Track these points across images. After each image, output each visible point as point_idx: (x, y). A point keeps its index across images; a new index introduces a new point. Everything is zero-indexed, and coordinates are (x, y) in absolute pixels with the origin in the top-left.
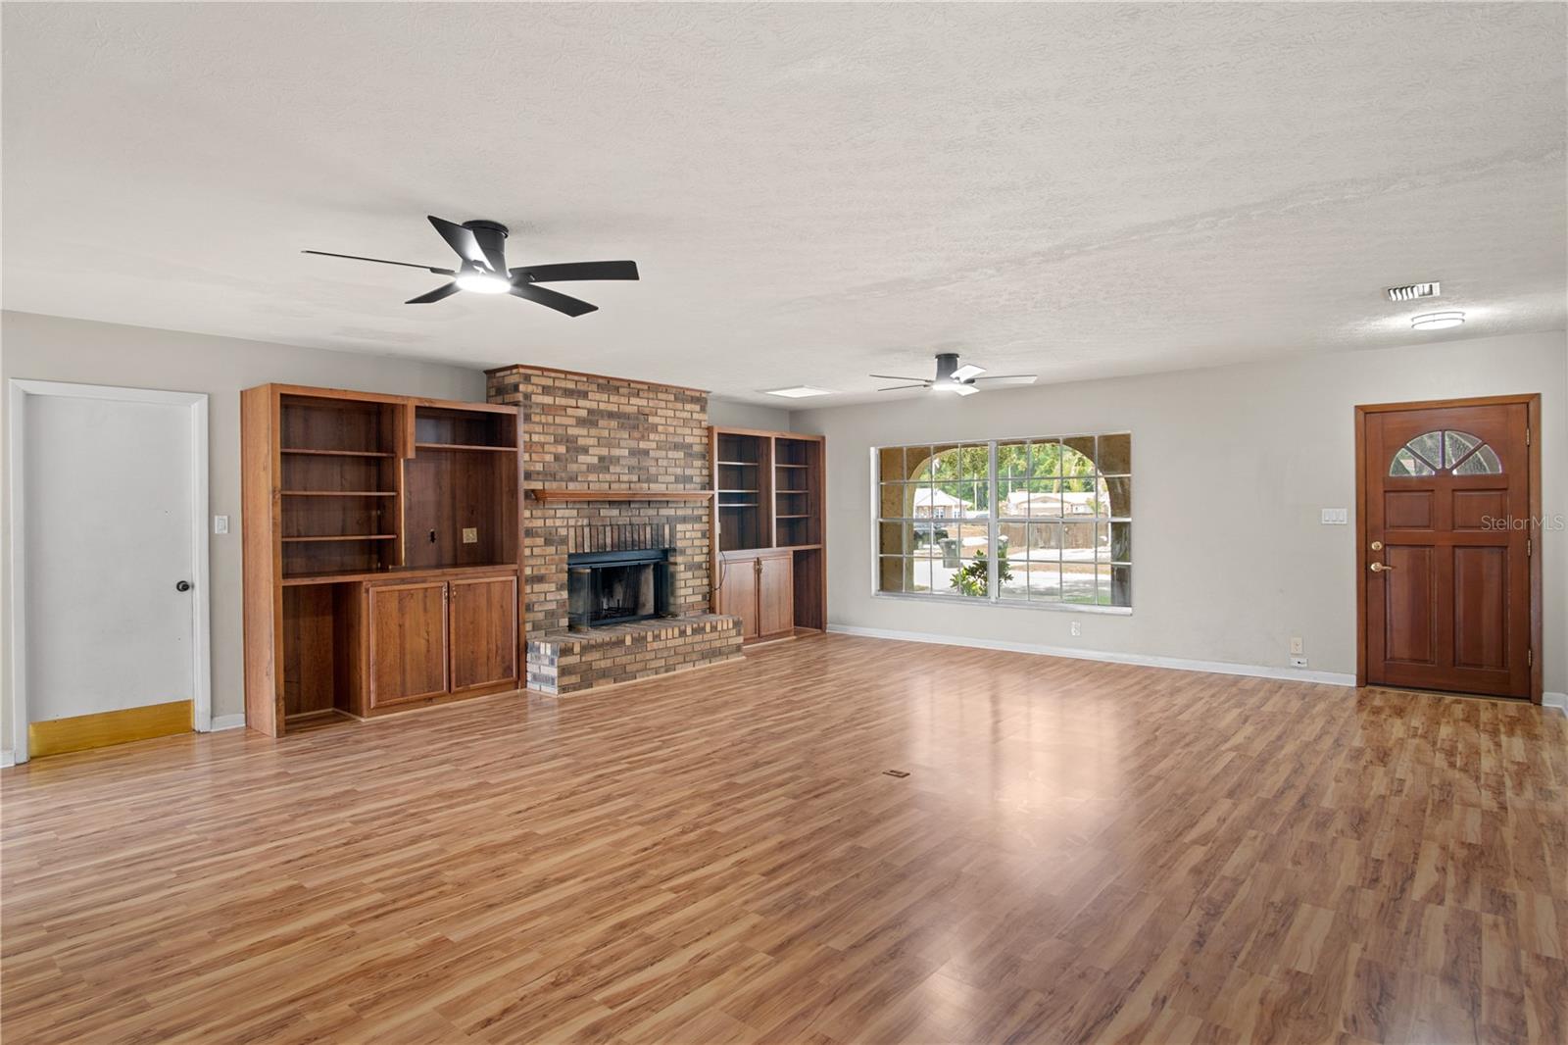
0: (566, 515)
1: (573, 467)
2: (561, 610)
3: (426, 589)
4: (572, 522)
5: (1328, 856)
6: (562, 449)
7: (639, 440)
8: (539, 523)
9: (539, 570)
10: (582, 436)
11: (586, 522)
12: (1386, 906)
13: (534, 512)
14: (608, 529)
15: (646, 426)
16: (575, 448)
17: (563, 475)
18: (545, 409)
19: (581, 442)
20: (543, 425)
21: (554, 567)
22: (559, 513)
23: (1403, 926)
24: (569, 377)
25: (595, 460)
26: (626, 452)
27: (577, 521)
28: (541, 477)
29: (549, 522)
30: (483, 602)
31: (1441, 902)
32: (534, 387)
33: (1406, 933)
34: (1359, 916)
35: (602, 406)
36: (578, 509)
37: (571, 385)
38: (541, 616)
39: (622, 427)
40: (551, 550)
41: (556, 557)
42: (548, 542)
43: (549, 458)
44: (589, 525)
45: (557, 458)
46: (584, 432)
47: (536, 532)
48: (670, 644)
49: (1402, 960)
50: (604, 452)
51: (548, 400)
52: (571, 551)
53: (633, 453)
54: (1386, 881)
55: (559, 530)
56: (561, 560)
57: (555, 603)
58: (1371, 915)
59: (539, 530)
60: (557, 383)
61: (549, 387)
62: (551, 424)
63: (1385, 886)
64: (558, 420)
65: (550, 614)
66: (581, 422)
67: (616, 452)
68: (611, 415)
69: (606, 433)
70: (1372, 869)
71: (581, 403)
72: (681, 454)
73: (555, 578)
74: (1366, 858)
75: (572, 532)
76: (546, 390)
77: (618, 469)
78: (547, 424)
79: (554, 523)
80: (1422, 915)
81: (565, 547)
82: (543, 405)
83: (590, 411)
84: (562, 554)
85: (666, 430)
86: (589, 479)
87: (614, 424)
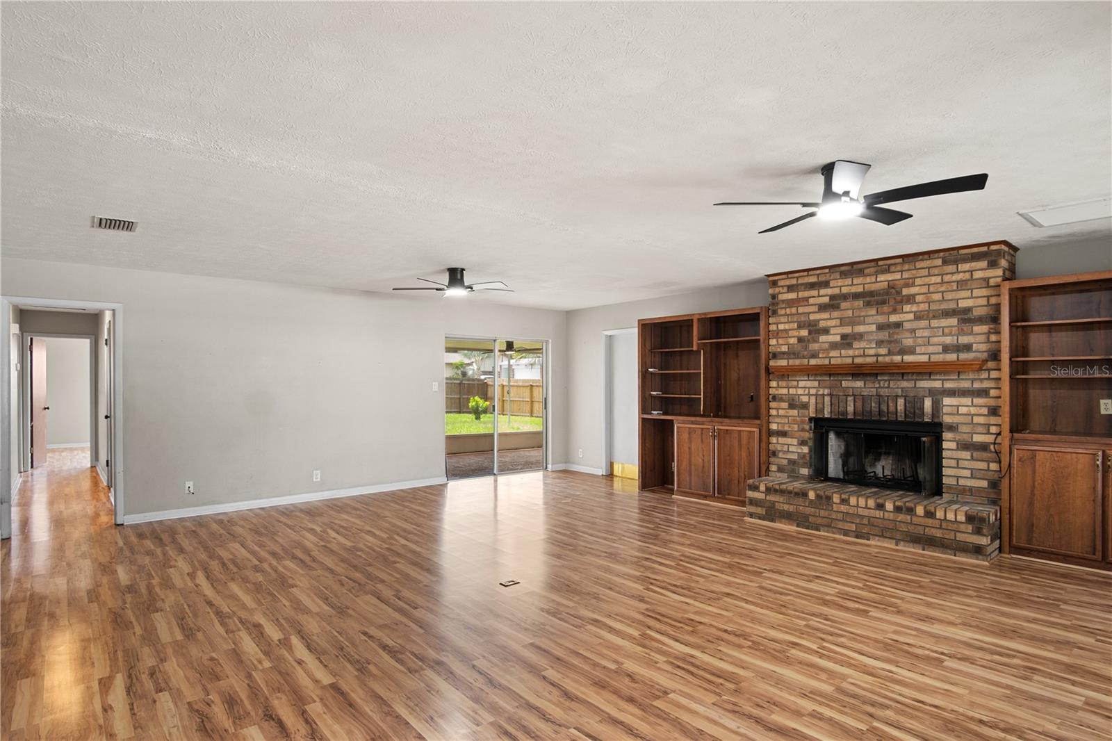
0: (808, 386)
1: (815, 346)
2: (801, 461)
3: (702, 429)
4: (813, 391)
5: (198, 675)
6: (804, 333)
7: (889, 314)
8: (784, 391)
9: (783, 427)
10: (824, 320)
11: (826, 391)
12: (136, 661)
13: (780, 383)
14: (850, 399)
15: (899, 298)
16: (816, 330)
17: (806, 353)
18: (791, 303)
19: (822, 324)
20: (788, 315)
21: (796, 426)
22: (801, 384)
23: (120, 654)
24: (811, 273)
25: (838, 338)
26: (874, 328)
27: (817, 391)
28: (785, 356)
29: (792, 391)
30: (736, 443)
31: (100, 681)
32: (781, 288)
33: (116, 651)
34: (148, 648)
35: (845, 290)
36: (819, 381)
37: (813, 279)
38: (785, 462)
39: (868, 304)
40: (795, 412)
41: (798, 419)
42: (792, 406)
43: (793, 341)
44: (830, 395)
45: (800, 340)
46: (825, 315)
47: (782, 398)
48: (866, 513)
49: (113, 638)
50: (847, 330)
51: (792, 296)
52: (811, 415)
53: (881, 327)
54: (145, 677)
55: (801, 397)
56: (803, 422)
57: (796, 454)
58: (141, 651)
59: (784, 396)
60: (800, 281)
61: (793, 286)
62: (794, 315)
63: (144, 673)
64: (801, 310)
65: (792, 462)
66: (823, 308)
67: (861, 329)
68: (856, 296)
69: (850, 313)
70: (160, 681)
71: (823, 292)
72: (953, 321)
73: (797, 434)
74: (171, 689)
75: (813, 400)
76: (791, 288)
77: (863, 344)
78: (791, 315)
79: (797, 392)
80: (111, 666)
81: (806, 412)
82: (788, 300)
83: (832, 297)
84: (804, 417)
85: (928, 298)
86: (831, 355)
87: (860, 303)
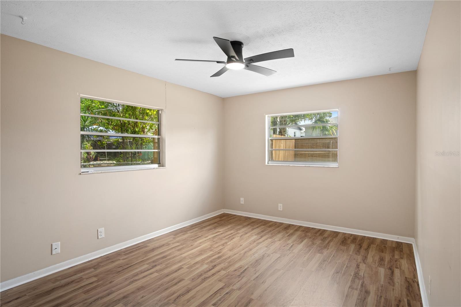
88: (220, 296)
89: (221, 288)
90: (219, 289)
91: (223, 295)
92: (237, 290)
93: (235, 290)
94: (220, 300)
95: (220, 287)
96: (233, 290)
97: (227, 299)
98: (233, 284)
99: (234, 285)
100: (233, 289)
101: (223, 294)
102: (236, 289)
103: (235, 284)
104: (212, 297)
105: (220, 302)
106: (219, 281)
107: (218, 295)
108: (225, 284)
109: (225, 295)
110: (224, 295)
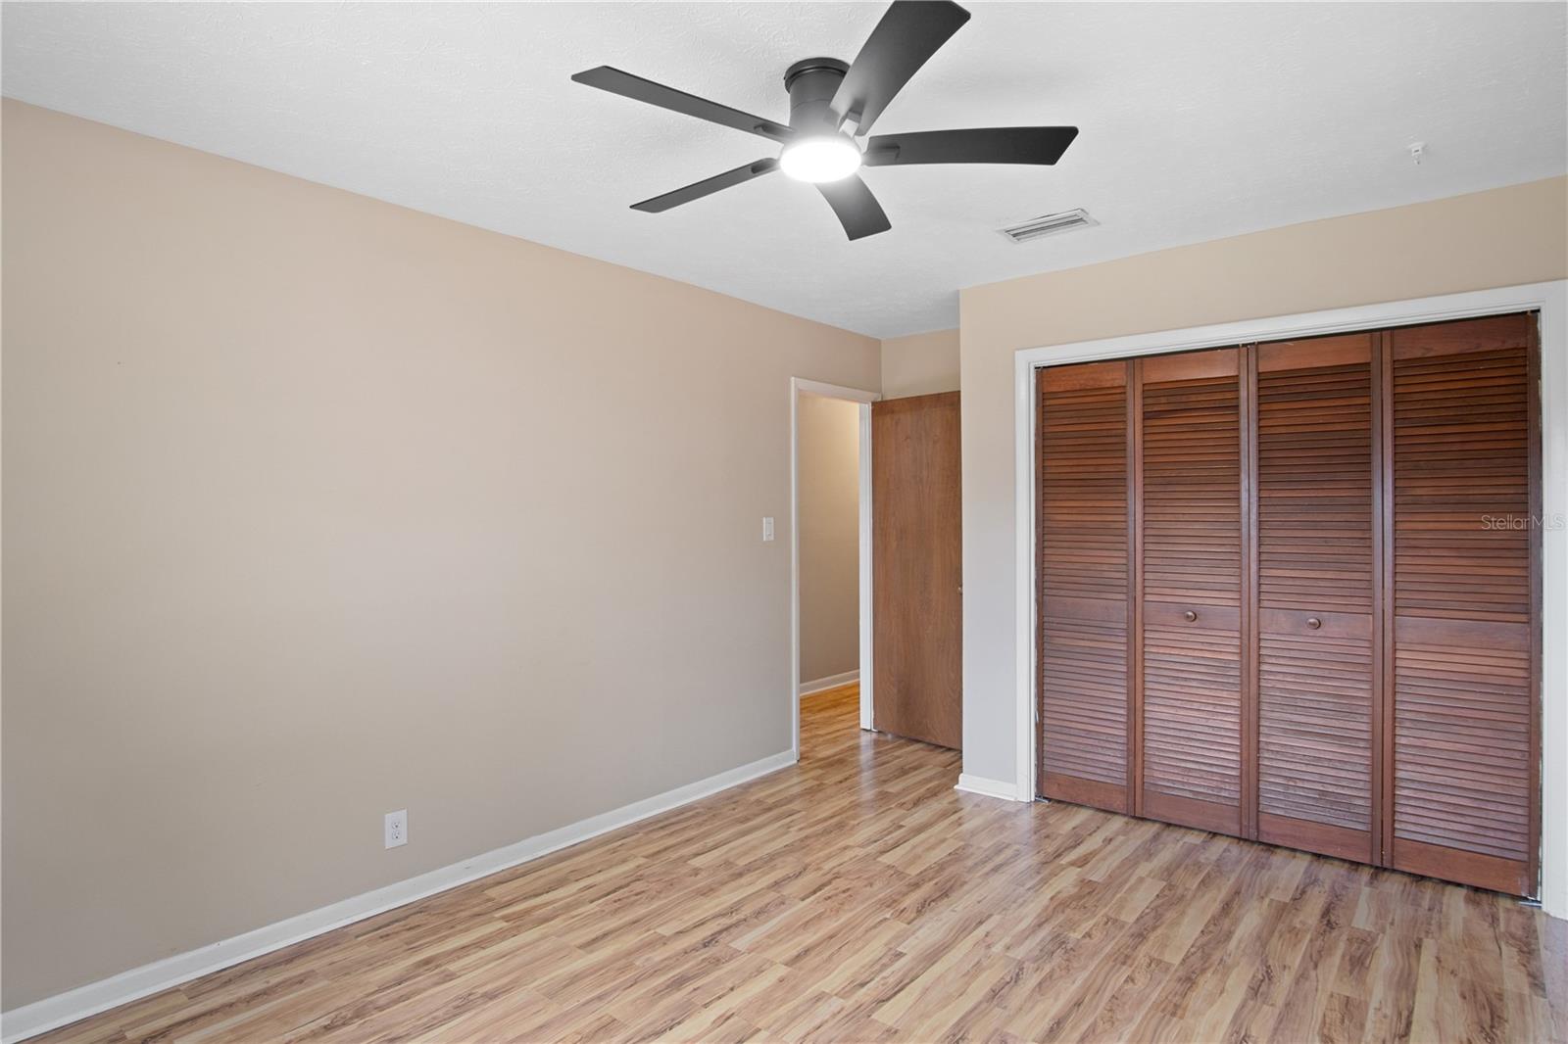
88: (884, 978)
89: (884, 1001)
90: (892, 1001)
91: (877, 979)
92: (828, 994)
93: (836, 995)
94: (885, 966)
95: (888, 1005)
96: (844, 994)
97: (863, 967)
98: (840, 1016)
99: (839, 1012)
100: (842, 997)
101: (878, 982)
102: (831, 997)
103: (834, 1015)
104: (910, 976)
105: (883, 961)
106: (896, 1032)
107: (891, 980)
108: (869, 1016)
109: (868, 979)
110: (872, 980)
